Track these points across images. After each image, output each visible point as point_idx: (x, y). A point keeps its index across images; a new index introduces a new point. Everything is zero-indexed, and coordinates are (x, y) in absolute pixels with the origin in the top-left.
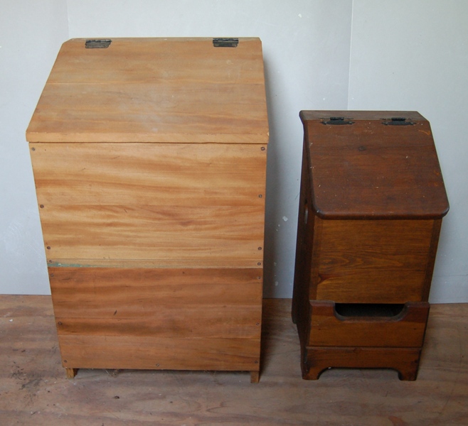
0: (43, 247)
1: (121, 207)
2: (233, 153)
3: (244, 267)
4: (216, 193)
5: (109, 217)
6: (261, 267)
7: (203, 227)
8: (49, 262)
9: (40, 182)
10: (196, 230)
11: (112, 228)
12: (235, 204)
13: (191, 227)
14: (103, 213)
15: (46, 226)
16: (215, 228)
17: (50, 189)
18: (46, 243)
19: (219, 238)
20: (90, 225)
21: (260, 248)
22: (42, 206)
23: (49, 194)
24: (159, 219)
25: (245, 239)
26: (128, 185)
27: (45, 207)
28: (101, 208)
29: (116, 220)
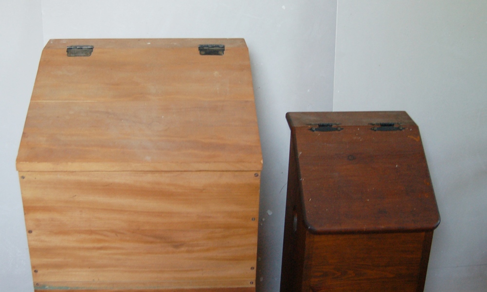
0: (29, 271)
1: (113, 231)
2: (227, 179)
3: (237, 286)
4: (209, 217)
5: (99, 241)
6: (254, 286)
7: (196, 249)
8: (36, 285)
9: (28, 209)
10: (188, 252)
11: (102, 251)
12: (228, 227)
13: (183, 249)
14: (94, 237)
15: (34, 251)
16: (208, 250)
17: (39, 216)
18: (33, 267)
19: (211, 259)
20: (80, 249)
21: (252, 268)
22: (30, 232)
23: (38, 220)
24: (152, 242)
25: (236, 260)
26: (121, 211)
27: (34, 233)
28: (91, 232)
29: (106, 244)
